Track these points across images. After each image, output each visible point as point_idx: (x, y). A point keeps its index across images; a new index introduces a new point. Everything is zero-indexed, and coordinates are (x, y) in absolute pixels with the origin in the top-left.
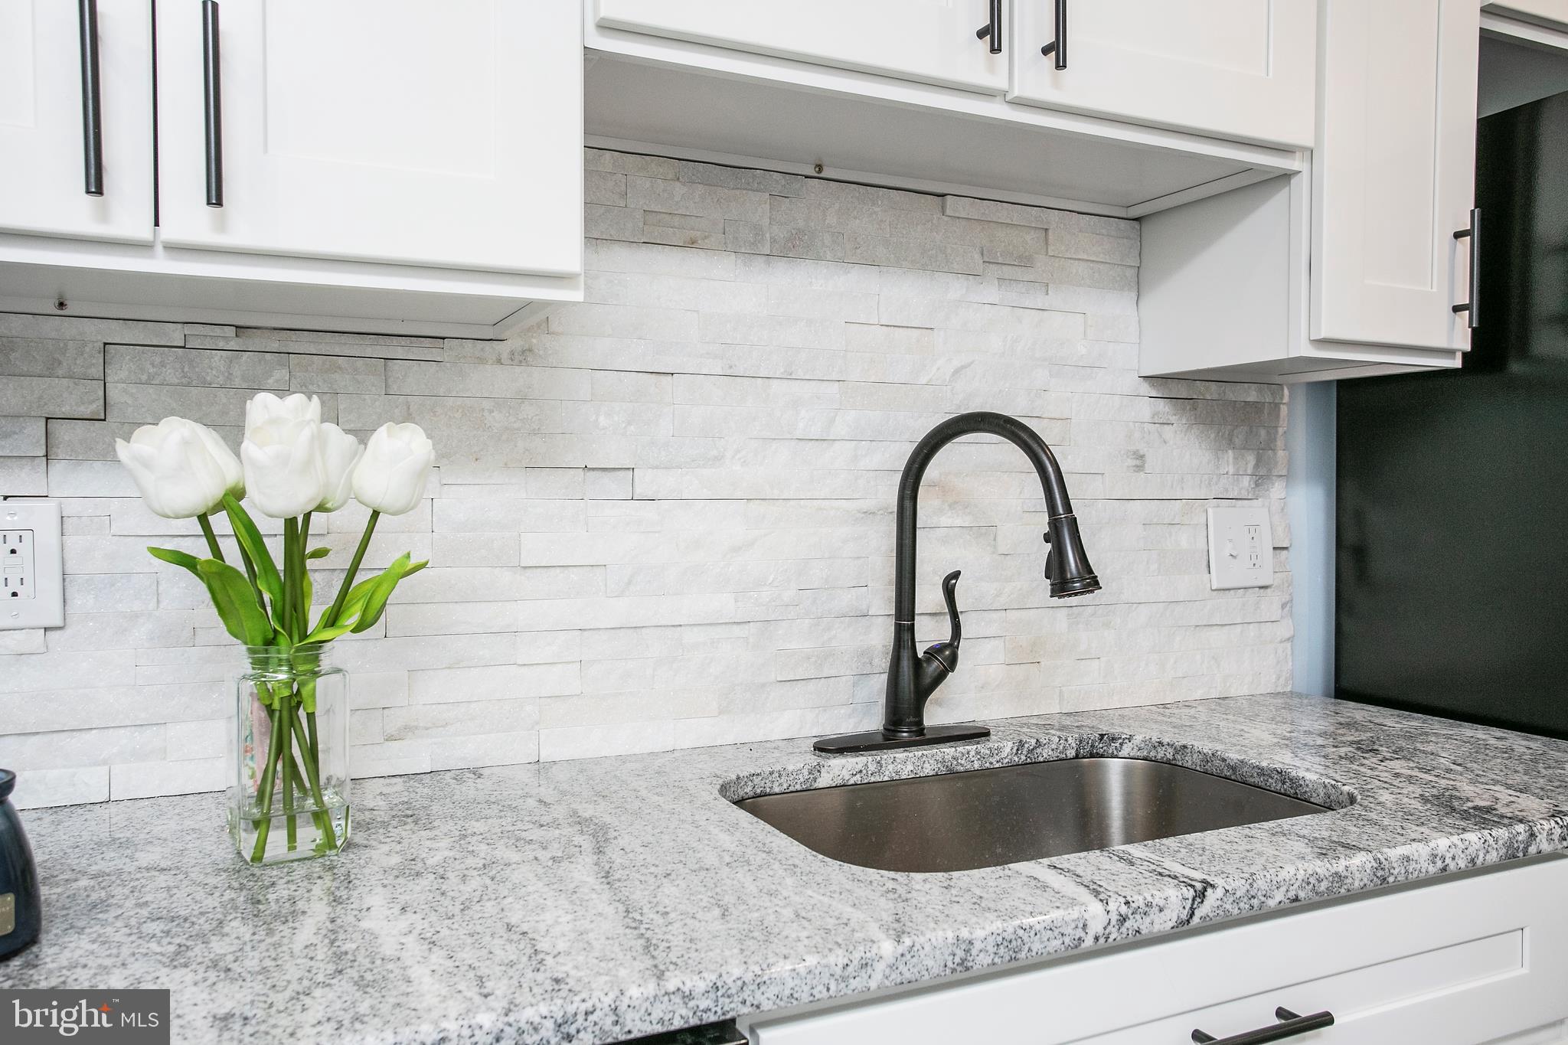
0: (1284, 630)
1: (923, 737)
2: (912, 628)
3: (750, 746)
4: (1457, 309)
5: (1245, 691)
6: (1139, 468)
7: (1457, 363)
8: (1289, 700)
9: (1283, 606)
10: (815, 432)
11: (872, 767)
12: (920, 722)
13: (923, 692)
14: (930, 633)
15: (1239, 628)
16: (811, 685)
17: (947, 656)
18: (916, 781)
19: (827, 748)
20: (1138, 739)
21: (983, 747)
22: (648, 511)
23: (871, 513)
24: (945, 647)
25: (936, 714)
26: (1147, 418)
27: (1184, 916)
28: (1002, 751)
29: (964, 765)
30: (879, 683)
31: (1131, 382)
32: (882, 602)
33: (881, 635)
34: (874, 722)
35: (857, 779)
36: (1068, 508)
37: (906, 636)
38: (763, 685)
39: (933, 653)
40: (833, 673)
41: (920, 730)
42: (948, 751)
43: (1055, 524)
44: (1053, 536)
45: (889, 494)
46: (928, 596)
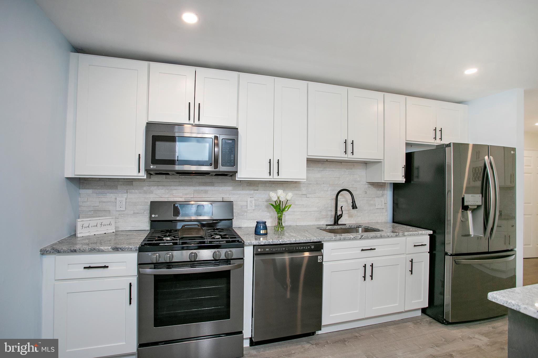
0: (386, 214)
1: (338, 225)
2: (337, 212)
3: (319, 225)
4: (403, 176)
5: (380, 221)
6: (366, 193)
7: (404, 182)
8: (386, 223)
9: (386, 211)
10: (326, 190)
11: (332, 227)
12: (338, 223)
13: (338, 220)
14: (339, 213)
15: (380, 214)
16: (325, 219)
17: (341, 216)
18: (337, 229)
19: (327, 225)
20: (364, 226)
21: (345, 226)
22: (308, 199)
23: (332, 199)
24: (341, 214)
25: (340, 222)
26: (367, 187)
27: (361, 238)
28: (348, 226)
29: (343, 228)
30: (333, 219)
31: (365, 183)
32: (334, 209)
33: (333, 213)
34: (332, 223)
35: (331, 228)
36: (354, 200)
37: (336, 213)
38: (320, 218)
39: (339, 215)
40: (328, 217)
41: (338, 224)
42: (341, 226)
43: (353, 201)
44: (353, 203)
45: (335, 197)
46: (339, 208)
